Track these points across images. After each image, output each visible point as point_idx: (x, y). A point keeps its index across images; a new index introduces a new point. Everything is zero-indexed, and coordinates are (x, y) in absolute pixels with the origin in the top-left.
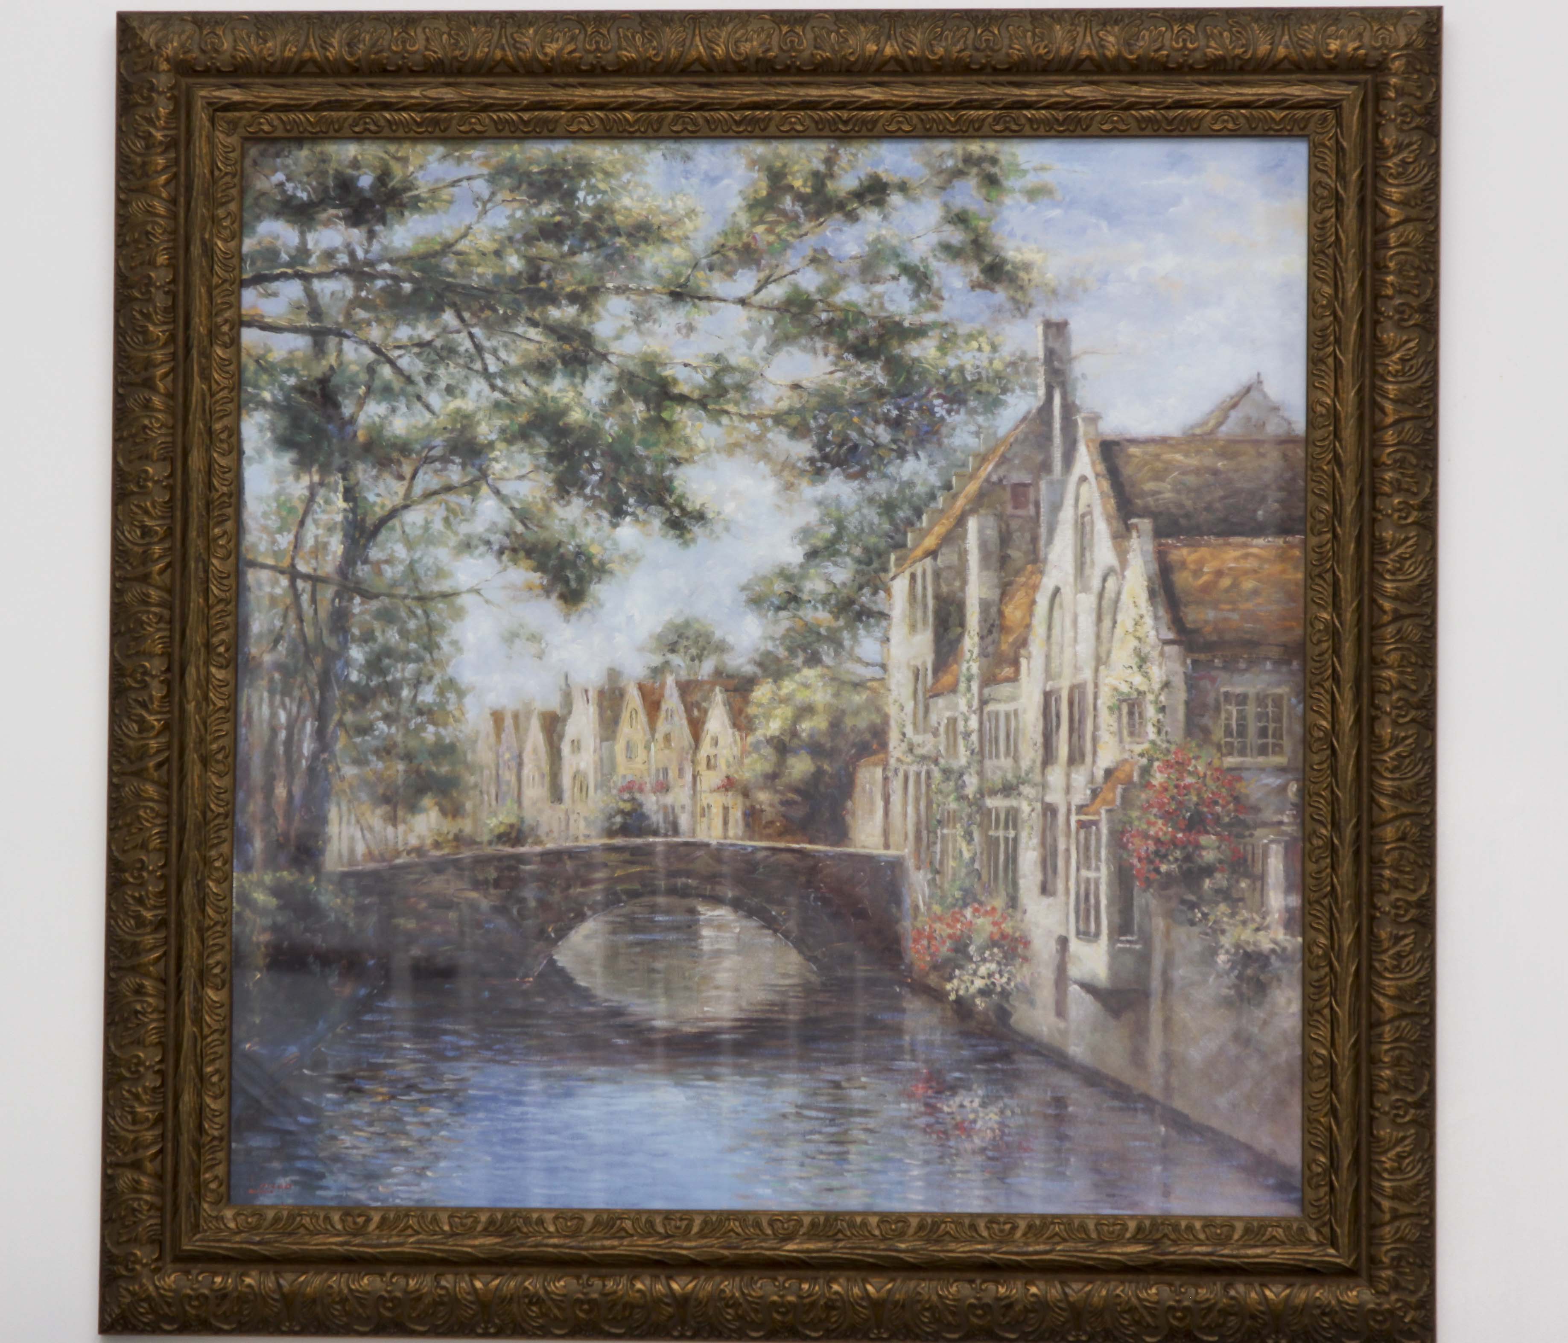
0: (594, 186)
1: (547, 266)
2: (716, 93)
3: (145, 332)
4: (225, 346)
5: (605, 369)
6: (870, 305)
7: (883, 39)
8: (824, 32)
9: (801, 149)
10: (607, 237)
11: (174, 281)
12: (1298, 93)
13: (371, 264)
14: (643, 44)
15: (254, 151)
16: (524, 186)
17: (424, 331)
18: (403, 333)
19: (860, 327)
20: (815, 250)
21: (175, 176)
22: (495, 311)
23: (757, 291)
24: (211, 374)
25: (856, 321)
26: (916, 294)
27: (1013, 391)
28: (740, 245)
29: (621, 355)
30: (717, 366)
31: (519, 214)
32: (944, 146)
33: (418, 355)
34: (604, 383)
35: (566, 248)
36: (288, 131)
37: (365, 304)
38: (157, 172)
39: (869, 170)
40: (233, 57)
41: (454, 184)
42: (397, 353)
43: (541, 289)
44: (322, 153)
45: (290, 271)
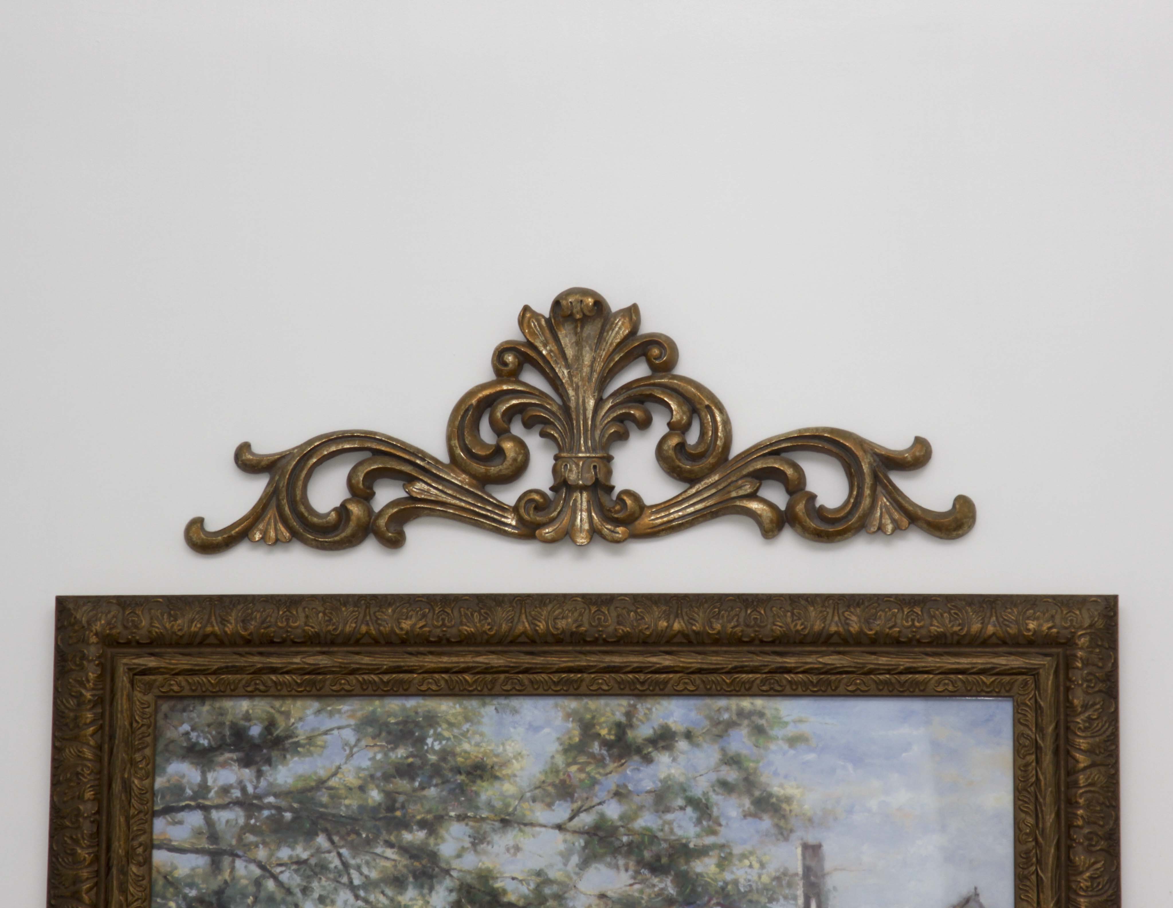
0: (440, 734)
1: (401, 798)
2: (539, 660)
3: (74, 854)
4: (140, 865)
5: (448, 882)
6: (662, 830)
7: (672, 617)
8: (624, 612)
9: (607, 705)
10: (450, 775)
11: (98, 812)
12: (1004, 662)
13: (259, 797)
14: (480, 621)
15: (165, 707)
16: (384, 734)
17: (302, 852)
18: (284, 853)
19: (654, 848)
20: (618, 786)
21: (101, 727)
22: (359, 834)
23: (571, 819)
24: (127, 888)
25: (651, 843)
26: (699, 822)
27: (777, 900)
28: (557, 781)
29: (460, 871)
30: (539, 880)
31: (379, 756)
32: (722, 702)
33: (296, 871)
34: (447, 893)
35: (417, 784)
36: (194, 691)
37: (253, 830)
38: (85, 724)
39: (661, 721)
40: (150, 632)
41: (326, 733)
42: (279, 869)
43: (395, 818)
44: (220, 708)
45: (193, 803)
